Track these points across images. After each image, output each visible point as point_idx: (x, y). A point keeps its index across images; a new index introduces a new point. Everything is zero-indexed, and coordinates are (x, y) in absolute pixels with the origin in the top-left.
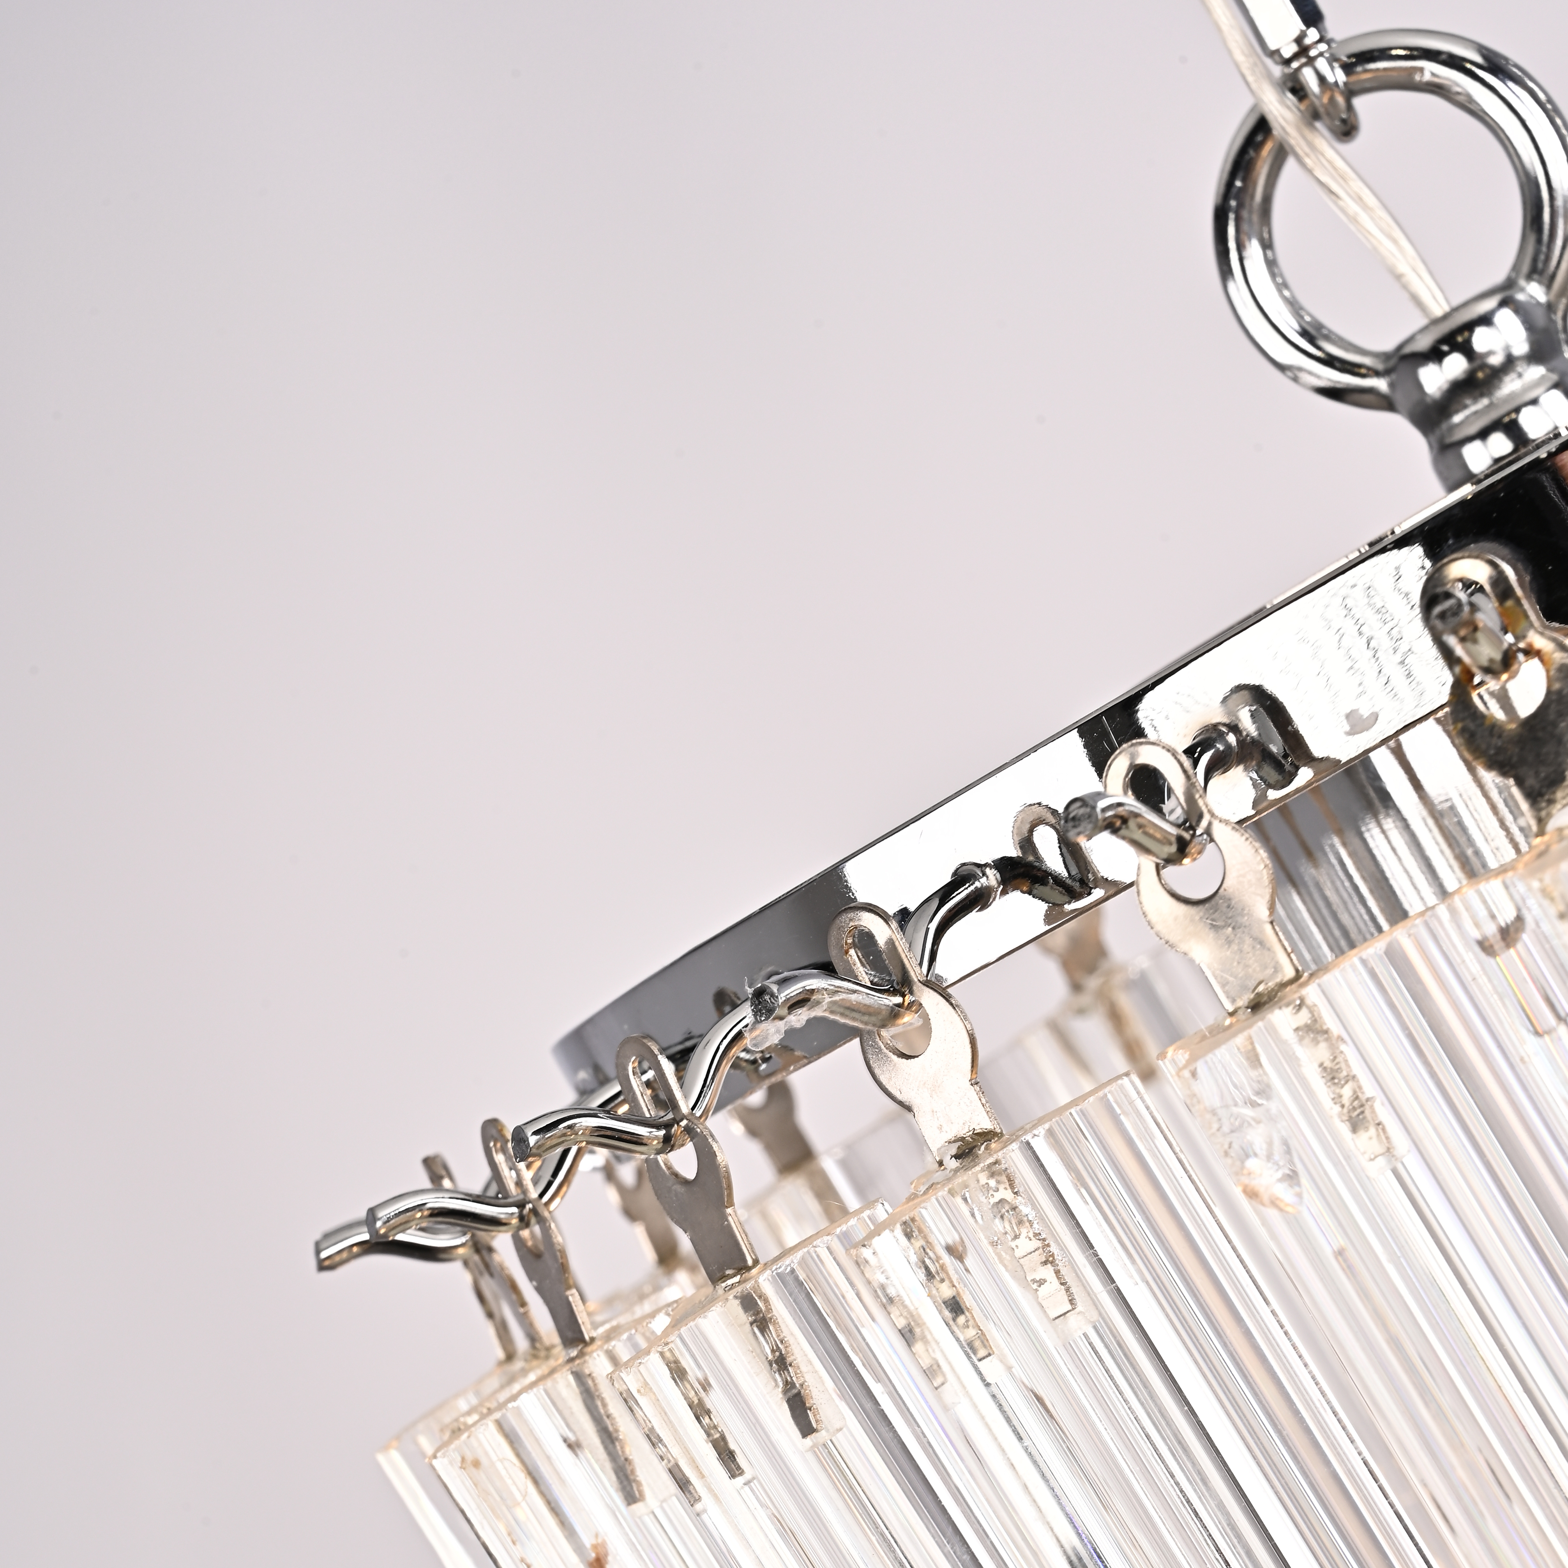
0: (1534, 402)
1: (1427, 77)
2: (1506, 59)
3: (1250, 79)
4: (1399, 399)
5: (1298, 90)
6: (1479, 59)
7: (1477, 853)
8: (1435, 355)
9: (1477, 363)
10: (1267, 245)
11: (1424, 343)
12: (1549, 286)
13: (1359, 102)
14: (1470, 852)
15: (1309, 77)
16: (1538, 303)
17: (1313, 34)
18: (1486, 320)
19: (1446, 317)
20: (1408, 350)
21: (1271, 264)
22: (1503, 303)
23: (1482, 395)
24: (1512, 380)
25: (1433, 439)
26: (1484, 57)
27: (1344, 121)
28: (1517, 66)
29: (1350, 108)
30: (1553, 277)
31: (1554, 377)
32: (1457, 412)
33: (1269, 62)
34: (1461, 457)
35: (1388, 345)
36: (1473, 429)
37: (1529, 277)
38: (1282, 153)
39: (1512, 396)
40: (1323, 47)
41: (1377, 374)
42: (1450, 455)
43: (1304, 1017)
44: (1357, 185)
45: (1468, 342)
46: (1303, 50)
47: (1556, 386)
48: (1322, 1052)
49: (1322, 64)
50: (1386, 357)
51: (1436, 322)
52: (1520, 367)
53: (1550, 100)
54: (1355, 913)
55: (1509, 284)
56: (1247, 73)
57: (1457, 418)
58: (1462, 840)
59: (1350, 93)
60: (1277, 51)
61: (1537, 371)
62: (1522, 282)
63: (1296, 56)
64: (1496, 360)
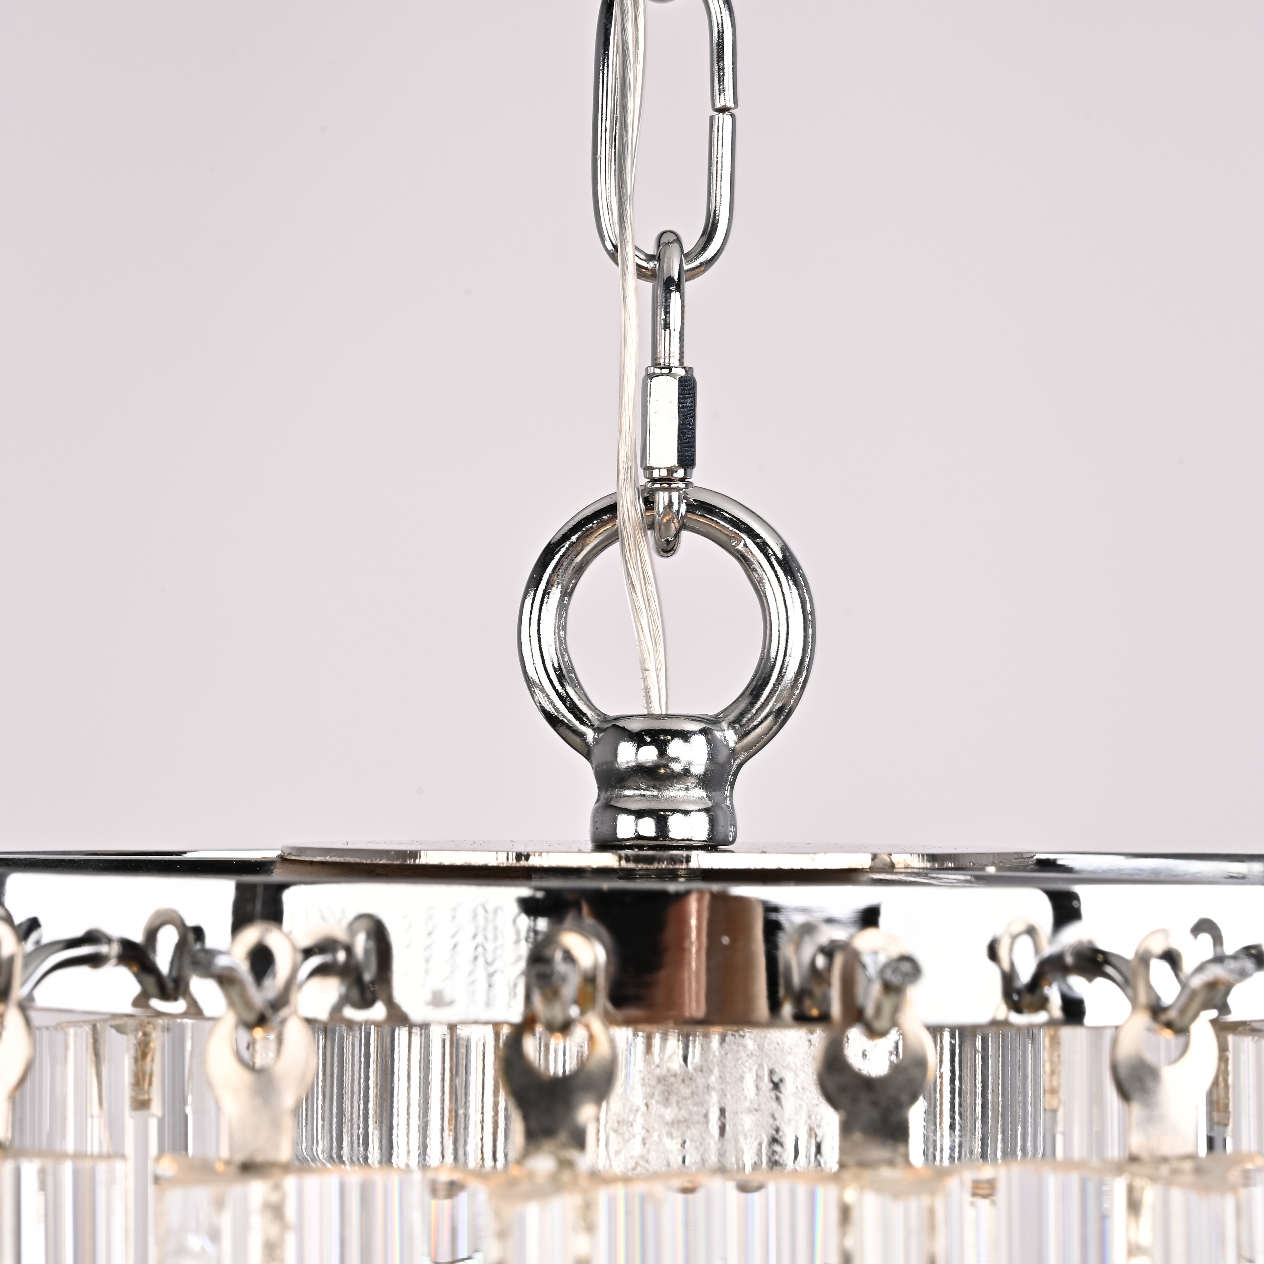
0: (686, 813)
1: (740, 547)
2: (800, 568)
3: (622, 476)
4: (597, 752)
5: (649, 502)
6: (780, 556)
7: (466, 1116)
8: (639, 739)
9: (663, 762)
10: (567, 593)
11: (635, 726)
12: (741, 738)
13: (684, 534)
14: (461, 1112)
15: (662, 498)
16: (728, 745)
17: (680, 473)
18: (685, 736)
19: (660, 717)
20: (620, 724)
21: (563, 607)
22: (703, 732)
23: (654, 787)
24: (680, 789)
25: (603, 795)
26: (784, 556)
27: (668, 542)
28: (803, 576)
29: (677, 535)
30: (748, 733)
31: (710, 804)
32: (630, 788)
33: (641, 472)
34: (615, 820)
35: (612, 712)
36: (634, 807)
37: (731, 724)
38: (613, 537)
39: (673, 799)
40: (682, 485)
41: (592, 726)
42: (609, 814)
43: (274, 1197)
44: (652, 589)
45: (666, 743)
46: (668, 480)
47: (707, 810)
48: (274, 1230)
49: (675, 495)
50: (605, 718)
51: (650, 716)
52: (690, 782)
53: (812, 613)
54: (355, 1104)
55: (715, 720)
56: (622, 471)
57: (627, 792)
58: (461, 1101)
59: (683, 526)
60: (651, 468)
61: (700, 793)
62: (724, 725)
63: (661, 480)
64: (677, 767)
